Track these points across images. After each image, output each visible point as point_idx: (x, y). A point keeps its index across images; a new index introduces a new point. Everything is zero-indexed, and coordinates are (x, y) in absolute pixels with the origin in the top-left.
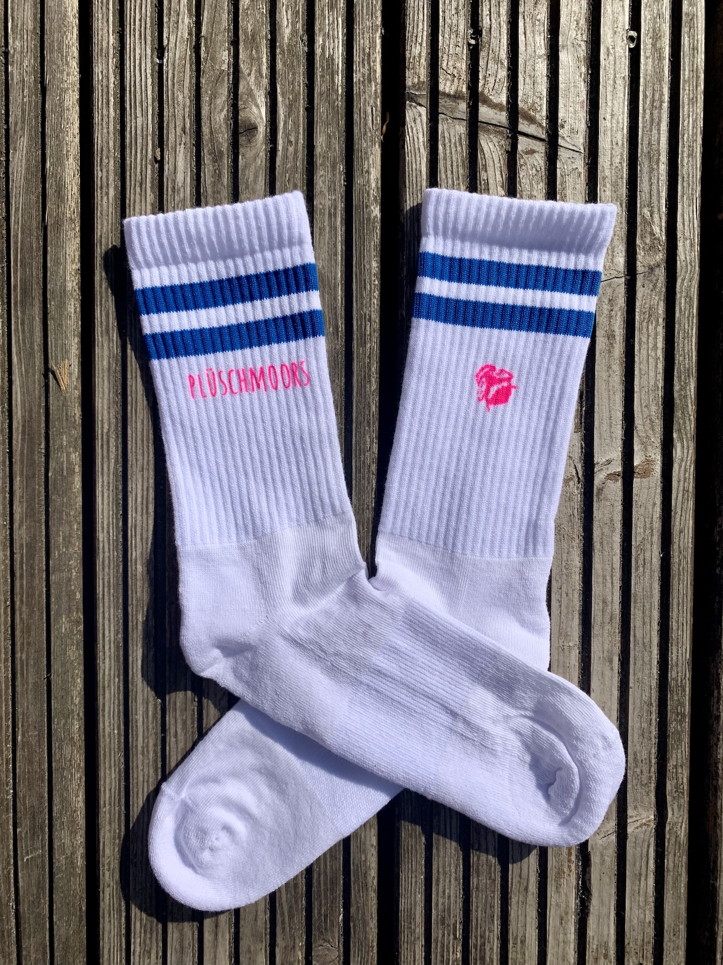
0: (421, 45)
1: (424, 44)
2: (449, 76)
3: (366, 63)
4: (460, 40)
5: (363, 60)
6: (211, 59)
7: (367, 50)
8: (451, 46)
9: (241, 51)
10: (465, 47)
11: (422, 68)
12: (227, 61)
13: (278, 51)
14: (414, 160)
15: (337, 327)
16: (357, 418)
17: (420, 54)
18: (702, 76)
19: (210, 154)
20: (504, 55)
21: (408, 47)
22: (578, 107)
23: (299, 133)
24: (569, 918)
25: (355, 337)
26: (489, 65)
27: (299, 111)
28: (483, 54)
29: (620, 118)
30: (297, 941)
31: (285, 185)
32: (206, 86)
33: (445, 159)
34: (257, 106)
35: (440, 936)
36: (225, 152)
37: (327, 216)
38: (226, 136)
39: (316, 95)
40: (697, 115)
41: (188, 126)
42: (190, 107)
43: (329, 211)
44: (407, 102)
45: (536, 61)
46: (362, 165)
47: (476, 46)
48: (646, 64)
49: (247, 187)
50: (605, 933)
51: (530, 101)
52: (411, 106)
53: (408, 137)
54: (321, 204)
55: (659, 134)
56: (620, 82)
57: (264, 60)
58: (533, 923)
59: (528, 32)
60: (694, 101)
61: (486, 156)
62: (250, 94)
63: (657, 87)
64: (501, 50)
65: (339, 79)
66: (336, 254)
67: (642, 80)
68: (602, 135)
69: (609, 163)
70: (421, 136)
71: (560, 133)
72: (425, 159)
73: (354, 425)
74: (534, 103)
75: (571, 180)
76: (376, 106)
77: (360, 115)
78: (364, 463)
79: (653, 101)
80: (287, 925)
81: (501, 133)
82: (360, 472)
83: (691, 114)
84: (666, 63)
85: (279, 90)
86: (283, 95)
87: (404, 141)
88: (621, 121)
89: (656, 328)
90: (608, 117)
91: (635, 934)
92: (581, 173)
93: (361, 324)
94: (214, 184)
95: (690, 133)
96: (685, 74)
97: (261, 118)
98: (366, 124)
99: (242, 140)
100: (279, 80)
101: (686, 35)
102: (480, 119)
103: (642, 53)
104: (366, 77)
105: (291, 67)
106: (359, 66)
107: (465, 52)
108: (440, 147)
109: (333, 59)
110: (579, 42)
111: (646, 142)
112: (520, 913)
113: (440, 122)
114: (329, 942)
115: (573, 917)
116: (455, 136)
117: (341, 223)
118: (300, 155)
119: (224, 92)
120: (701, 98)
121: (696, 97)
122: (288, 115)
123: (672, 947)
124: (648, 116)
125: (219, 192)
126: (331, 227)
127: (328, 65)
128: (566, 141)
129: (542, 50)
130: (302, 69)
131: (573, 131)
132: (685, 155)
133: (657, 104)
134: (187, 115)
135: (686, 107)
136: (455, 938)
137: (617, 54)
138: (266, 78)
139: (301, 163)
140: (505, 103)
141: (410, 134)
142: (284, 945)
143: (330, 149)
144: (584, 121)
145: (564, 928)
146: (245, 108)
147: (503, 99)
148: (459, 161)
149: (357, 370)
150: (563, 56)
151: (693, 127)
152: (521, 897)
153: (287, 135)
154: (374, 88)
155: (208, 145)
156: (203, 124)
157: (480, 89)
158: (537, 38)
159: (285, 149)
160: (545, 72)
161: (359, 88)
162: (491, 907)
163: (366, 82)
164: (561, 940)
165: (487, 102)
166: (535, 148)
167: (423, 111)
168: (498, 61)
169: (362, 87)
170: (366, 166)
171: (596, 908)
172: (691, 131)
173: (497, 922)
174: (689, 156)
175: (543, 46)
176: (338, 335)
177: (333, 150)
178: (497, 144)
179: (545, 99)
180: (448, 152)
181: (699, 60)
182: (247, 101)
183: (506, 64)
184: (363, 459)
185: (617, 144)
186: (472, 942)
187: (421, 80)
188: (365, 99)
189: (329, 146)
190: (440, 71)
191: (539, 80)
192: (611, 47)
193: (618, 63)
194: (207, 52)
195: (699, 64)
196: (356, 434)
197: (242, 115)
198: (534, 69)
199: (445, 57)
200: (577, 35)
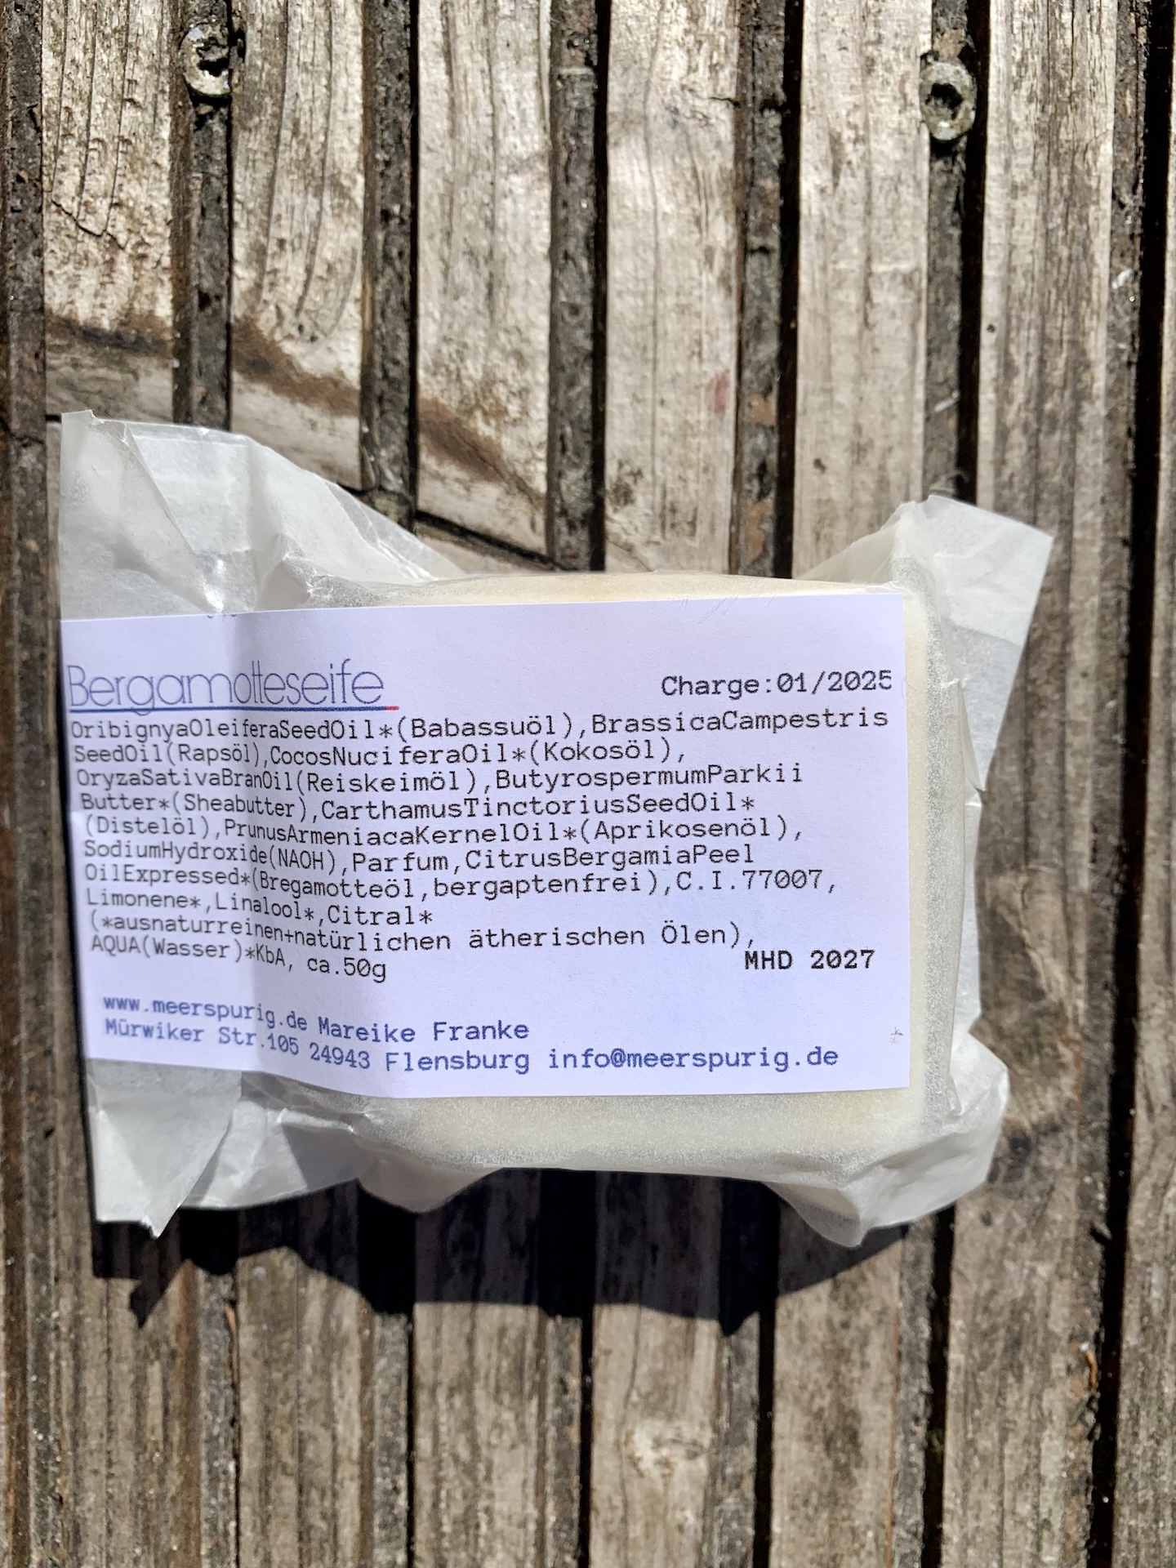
2: (91, 245)
4: (139, 74)
8: (97, 99)
10: (165, 109)
22: (699, 409)
28: (251, 145)
45: (501, 183)
48: (1010, 221)
51: (473, 370)
56: (889, 297)
59: (462, 48)
63: (1060, 325)
64: (339, 130)
71: (612, 527)
74: (488, 383)
79: (1042, 391)
89: (1036, 1396)
90: (838, 458)
103: (993, 166)
107: (165, 129)
110: (703, 106)
124: (1016, 457)
129: (528, 135)
133: (1056, 405)
137: (878, 169)
140: (352, 375)
147: (345, 355)
157: (238, 309)
158: (506, 79)
165: (270, 371)
168: (321, 179)
175: (533, 117)
179: (544, 367)
183: (358, 194)
190: (50, 219)
191: (515, 273)
192: (848, 134)
193: (880, 207)
198: (491, 225)
199: (70, 146)
200: (691, 69)
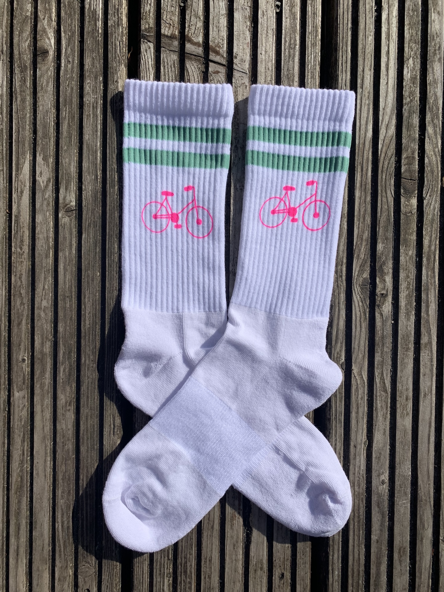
0: (150, 5)
1: (152, 5)
2: (167, 25)
3: (116, 14)
4: (174, 3)
5: (114, 12)
6: (20, 9)
7: (117, 7)
8: (169, 6)
9: (39, 4)
10: (177, 7)
11: (151, 19)
12: (30, 10)
13: (62, 5)
14: (146, 75)
15: (97, 176)
16: (109, 233)
17: (150, 10)
18: (320, 30)
19: (19, 67)
20: (201, 12)
21: (142, 6)
22: (245, 46)
23: (74, 56)
24: (239, 545)
25: (108, 182)
26: (192, 20)
27: (75, 43)
28: (188, 12)
29: (270, 54)
30: (69, 563)
31: (66, 88)
32: (17, 25)
33: (165, 75)
34: (49, 39)
35: (159, 558)
36: (28, 67)
37: (91, 108)
38: (29, 56)
39: (85, 33)
40: (316, 53)
41: (5, 49)
42: (6, 37)
43: (93, 104)
44: (142, 40)
45: (220, 17)
46: (113, 77)
47: (184, 7)
48: (286, 22)
49: (42, 88)
50: (261, 554)
51: (216, 41)
52: (144, 42)
53: (142, 61)
54: (88, 100)
55: (294, 64)
56: (270, 32)
57: (54, 10)
58: (217, 548)
60: (314, 45)
61: (190, 74)
62: (44, 31)
63: (292, 36)
64: (199, 10)
65: (100, 24)
66: (97, 131)
67: (283, 31)
68: (260, 63)
69: (264, 80)
70: (150, 60)
71: (234, 62)
72: (153, 75)
73: (107, 237)
74: (219, 43)
75: (241, 90)
76: (123, 41)
77: (112, 47)
78: (113, 261)
79: (290, 44)
80: (62, 553)
81: (199, 60)
82: (111, 267)
83: (313, 53)
84: (298, 22)
85: (62, 29)
86: (65, 32)
87: (140, 63)
88: (271, 56)
90: (263, 53)
91: (279, 554)
92: (246, 86)
93: (112, 174)
94: (21, 86)
95: (312, 64)
96: (309, 28)
97: (51, 46)
98: (116, 52)
99: (39, 59)
100: (62, 23)
101: (309, 6)
102: (186, 51)
103: (283, 15)
104: (116, 23)
105: (70, 15)
106: (112, 16)
107: (177, 10)
108: (162, 68)
109: (96, 11)
110: (246, 7)
111: (286, 69)
112: (208, 542)
113: (162, 52)
114: (89, 563)
115: (242, 544)
116: (170, 61)
117: (100, 112)
118: (75, 70)
119: (28, 29)
120: (319, 43)
121: (316, 43)
122: (68, 45)
123: (302, 562)
124: (287, 53)
125: (24, 91)
126: (94, 115)
127: (93, 15)
128: (238, 66)
129: (224, 11)
130: (77, 17)
131: (243, 61)
132: (309, 77)
133: (292, 46)
134: (4, 42)
135: (310, 48)
136: (169, 559)
137: (269, 15)
138: (55, 21)
139: (76, 75)
140: (201, 42)
141: (144, 59)
142: (61, 566)
143: (93, 66)
144: (248, 55)
145: (236, 551)
146: (41, 39)
147: (200, 39)
148: (173, 76)
149: (109, 203)
150: (236, 15)
151: (314, 61)
152: (209, 532)
153: (67, 57)
154: (121, 30)
155: (17, 62)
156: (14, 48)
157: (186, 33)
158: (221, 4)
159: (66, 66)
160: (225, 24)
161: (112, 30)
162: (191, 539)
163: (116, 26)
164: (234, 559)
165: (190, 41)
166: (220, 70)
167: (151, 45)
168: (197, 16)
169: (113, 29)
170: (116, 78)
171: (256, 538)
172: (312, 63)
173: (194, 549)
174: (311, 78)
175: (224, 8)
176: (97, 180)
177: (96, 67)
178: (196, 67)
179: (225, 41)
180: (166, 71)
181: (317, 21)
182: (42, 35)
183: (202, 18)
184: (113, 258)
185: (269, 69)
186: (179, 561)
187: (150, 26)
188: (115, 36)
189: (93, 65)
190: (162, 21)
191: (222, 29)
192: (265, 11)
193: (269, 20)
194: (18, 4)
195: (317, 23)
196: (108, 243)
197: (39, 44)
198: (219, 22)
199: (165, 13)
200: (245, 3)
